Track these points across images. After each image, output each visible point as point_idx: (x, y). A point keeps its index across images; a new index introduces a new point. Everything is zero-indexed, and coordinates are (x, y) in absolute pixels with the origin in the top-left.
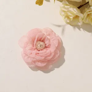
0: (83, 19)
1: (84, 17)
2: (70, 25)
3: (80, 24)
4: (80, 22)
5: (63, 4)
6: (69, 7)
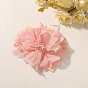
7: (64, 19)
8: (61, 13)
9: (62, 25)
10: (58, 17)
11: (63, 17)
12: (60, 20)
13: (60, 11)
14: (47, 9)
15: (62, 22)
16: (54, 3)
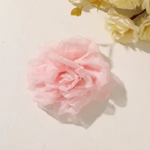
0: (138, 34)
1: (140, 30)
2: (121, 43)
3: (134, 42)
4: (134, 39)
5: (108, 15)
6: (118, 18)
7: (122, 32)
8: (117, 19)
9: (118, 44)
10: (110, 28)
12: (114, 34)
13: (115, 15)
15: (118, 38)
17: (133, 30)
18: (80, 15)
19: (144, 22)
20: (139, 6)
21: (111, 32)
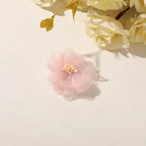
0: (129, 38)
1: (131, 34)
2: (108, 50)
3: (125, 47)
4: (124, 44)
6: (101, 20)
11: (104, 33)
12: (99, 40)
13: (96, 17)
14: (64, 15)
15: (104, 45)
16: (78, 2)
17: (121, 35)
18: (52, 28)
19: (135, 23)
20: (126, 5)
21: (94, 38)
